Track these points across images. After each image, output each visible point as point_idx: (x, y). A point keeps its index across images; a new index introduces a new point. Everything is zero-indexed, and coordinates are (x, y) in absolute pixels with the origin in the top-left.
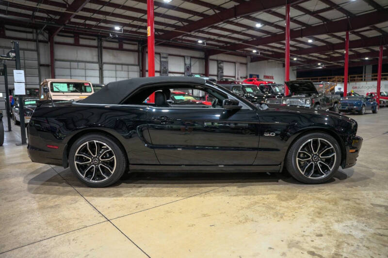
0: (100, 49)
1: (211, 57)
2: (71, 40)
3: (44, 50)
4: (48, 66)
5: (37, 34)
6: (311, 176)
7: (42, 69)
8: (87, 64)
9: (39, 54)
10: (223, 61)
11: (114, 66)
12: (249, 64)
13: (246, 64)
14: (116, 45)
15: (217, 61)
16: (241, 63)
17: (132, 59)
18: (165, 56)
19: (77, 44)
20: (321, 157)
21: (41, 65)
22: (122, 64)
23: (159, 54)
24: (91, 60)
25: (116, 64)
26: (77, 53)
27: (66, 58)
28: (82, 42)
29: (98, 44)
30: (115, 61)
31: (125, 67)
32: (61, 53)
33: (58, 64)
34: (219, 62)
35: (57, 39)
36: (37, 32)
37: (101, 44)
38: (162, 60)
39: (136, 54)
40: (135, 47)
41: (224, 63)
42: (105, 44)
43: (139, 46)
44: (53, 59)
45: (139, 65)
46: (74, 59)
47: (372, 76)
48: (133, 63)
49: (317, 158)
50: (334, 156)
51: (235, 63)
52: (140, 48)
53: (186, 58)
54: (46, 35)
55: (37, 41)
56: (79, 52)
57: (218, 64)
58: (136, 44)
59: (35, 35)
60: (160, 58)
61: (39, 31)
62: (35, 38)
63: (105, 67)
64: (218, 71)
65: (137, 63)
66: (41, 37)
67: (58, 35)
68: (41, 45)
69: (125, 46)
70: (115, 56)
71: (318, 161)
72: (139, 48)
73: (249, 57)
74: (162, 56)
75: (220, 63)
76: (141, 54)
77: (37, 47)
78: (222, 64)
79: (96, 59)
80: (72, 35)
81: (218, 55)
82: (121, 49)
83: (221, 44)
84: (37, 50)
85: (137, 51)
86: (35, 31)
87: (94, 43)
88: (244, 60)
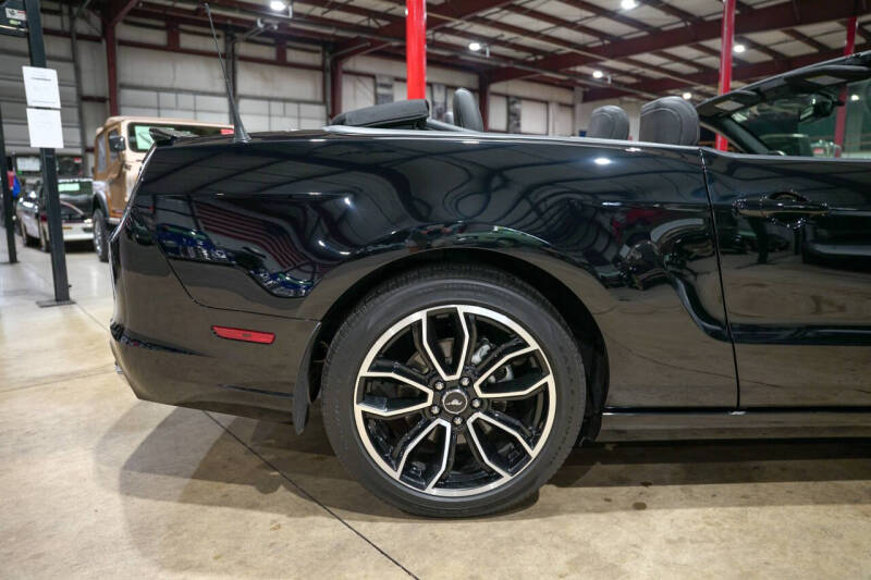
0: (231, 62)
1: (495, 87)
2: (159, 37)
3: (91, 60)
4: (101, 100)
5: (72, 19)
7: (87, 107)
8: (199, 98)
9: (78, 70)
10: (519, 99)
11: (266, 103)
12: (579, 107)
13: (572, 106)
14: (268, 52)
15: (507, 97)
16: (562, 105)
17: (306, 87)
18: (386, 81)
19: (172, 47)
21: (84, 99)
22: (285, 100)
23: (373, 77)
24: (209, 89)
25: (270, 99)
26: (174, 71)
27: (147, 82)
28: (186, 41)
29: (226, 49)
30: (267, 93)
31: (292, 108)
32: (134, 68)
33: (127, 95)
34: (511, 100)
35: (124, 32)
36: (71, 12)
37: (233, 50)
38: (381, 91)
39: (319, 75)
40: (316, 59)
41: (524, 102)
42: (243, 49)
43: (324, 56)
44: (114, 84)
45: (324, 103)
46: (166, 84)
48: (309, 96)
51: (547, 103)
52: (328, 61)
53: (435, 88)
54: (96, 20)
55: (74, 35)
56: (179, 67)
57: (509, 104)
58: (317, 52)
59: (66, 19)
60: (376, 86)
61: (75, 10)
62: (67, 27)
63: (243, 105)
64: (509, 122)
65: (319, 98)
66: (82, 27)
67: (126, 22)
68: (83, 47)
69: (293, 56)
70: (265, 79)
72: (324, 62)
73: (579, 91)
74: (379, 81)
75: (514, 103)
76: (329, 76)
77: (74, 49)
78: (517, 106)
79: (220, 86)
80: (162, 24)
81: (510, 82)
82: (281, 62)
83: (522, 55)
84: (74, 60)
85: (321, 68)
86: (65, 9)
87: (216, 44)
88: (566, 97)
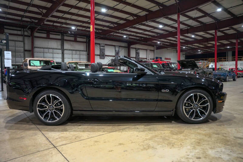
0: (63, 41)
1: (132, 46)
2: (44, 35)
3: (28, 41)
4: (29, 51)
5: (24, 31)
6: (193, 119)
7: (26, 53)
8: (54, 50)
9: (24, 44)
10: (139, 49)
11: (71, 51)
12: (155, 51)
13: (154, 51)
14: (72, 39)
15: (136, 49)
16: (151, 50)
17: (82, 47)
18: (103, 45)
19: (48, 38)
20: (199, 106)
21: (25, 50)
22: (76, 50)
23: (100, 44)
24: (57, 48)
26: (48, 44)
27: (41, 46)
28: (51, 36)
29: (61, 38)
30: (72, 49)
31: (78, 52)
32: (38, 43)
33: (36, 50)
34: (137, 49)
35: (36, 34)
36: (24, 30)
37: (63, 38)
38: (101, 48)
39: (85, 44)
40: (84, 40)
41: (140, 50)
42: (66, 38)
43: (87, 39)
44: (33, 47)
45: (86, 51)
46: (46, 47)
47: (232, 58)
48: (83, 49)
49: (197, 106)
50: (208, 105)
51: (146, 50)
53: (116, 47)
54: (30, 32)
55: (24, 36)
56: (49, 43)
58: (85, 38)
59: (22, 32)
60: (100, 47)
61: (25, 29)
62: (22, 34)
63: (65, 52)
64: (136, 55)
65: (85, 50)
66: (26, 33)
67: (37, 32)
68: (26, 38)
69: (78, 39)
70: (71, 45)
71: (198, 108)
72: (86, 41)
73: (155, 47)
74: (101, 45)
75: (137, 50)
76: (88, 44)
77: (24, 39)
78: (138, 51)
79: (60, 47)
80: (45, 32)
81: (136, 45)
82: (75, 41)
83: (138, 38)
84: (23, 41)
86: (22, 29)
87: (59, 37)
88: (152, 48)
